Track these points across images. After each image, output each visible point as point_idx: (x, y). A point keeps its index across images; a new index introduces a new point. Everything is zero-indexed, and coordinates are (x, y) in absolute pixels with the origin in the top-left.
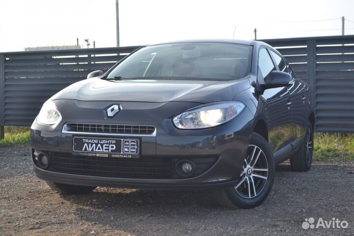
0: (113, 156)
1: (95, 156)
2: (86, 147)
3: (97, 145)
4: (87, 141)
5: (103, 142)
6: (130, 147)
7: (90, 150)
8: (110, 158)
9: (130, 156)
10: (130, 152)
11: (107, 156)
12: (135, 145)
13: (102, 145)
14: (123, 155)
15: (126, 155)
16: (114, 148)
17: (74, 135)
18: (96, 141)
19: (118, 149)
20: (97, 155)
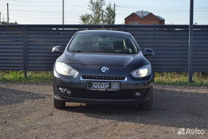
0: (108, 90)
1: (99, 90)
2: (94, 86)
3: (99, 85)
4: (94, 83)
5: (103, 84)
6: (116, 86)
7: (96, 87)
8: (106, 91)
9: (116, 90)
10: (115, 88)
11: (105, 90)
12: (118, 85)
13: (102, 85)
14: (112, 89)
15: (113, 89)
16: (108, 87)
17: (87, 81)
18: (99, 84)
19: (110, 87)
20: (100, 90)
